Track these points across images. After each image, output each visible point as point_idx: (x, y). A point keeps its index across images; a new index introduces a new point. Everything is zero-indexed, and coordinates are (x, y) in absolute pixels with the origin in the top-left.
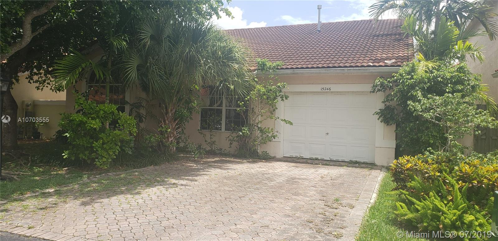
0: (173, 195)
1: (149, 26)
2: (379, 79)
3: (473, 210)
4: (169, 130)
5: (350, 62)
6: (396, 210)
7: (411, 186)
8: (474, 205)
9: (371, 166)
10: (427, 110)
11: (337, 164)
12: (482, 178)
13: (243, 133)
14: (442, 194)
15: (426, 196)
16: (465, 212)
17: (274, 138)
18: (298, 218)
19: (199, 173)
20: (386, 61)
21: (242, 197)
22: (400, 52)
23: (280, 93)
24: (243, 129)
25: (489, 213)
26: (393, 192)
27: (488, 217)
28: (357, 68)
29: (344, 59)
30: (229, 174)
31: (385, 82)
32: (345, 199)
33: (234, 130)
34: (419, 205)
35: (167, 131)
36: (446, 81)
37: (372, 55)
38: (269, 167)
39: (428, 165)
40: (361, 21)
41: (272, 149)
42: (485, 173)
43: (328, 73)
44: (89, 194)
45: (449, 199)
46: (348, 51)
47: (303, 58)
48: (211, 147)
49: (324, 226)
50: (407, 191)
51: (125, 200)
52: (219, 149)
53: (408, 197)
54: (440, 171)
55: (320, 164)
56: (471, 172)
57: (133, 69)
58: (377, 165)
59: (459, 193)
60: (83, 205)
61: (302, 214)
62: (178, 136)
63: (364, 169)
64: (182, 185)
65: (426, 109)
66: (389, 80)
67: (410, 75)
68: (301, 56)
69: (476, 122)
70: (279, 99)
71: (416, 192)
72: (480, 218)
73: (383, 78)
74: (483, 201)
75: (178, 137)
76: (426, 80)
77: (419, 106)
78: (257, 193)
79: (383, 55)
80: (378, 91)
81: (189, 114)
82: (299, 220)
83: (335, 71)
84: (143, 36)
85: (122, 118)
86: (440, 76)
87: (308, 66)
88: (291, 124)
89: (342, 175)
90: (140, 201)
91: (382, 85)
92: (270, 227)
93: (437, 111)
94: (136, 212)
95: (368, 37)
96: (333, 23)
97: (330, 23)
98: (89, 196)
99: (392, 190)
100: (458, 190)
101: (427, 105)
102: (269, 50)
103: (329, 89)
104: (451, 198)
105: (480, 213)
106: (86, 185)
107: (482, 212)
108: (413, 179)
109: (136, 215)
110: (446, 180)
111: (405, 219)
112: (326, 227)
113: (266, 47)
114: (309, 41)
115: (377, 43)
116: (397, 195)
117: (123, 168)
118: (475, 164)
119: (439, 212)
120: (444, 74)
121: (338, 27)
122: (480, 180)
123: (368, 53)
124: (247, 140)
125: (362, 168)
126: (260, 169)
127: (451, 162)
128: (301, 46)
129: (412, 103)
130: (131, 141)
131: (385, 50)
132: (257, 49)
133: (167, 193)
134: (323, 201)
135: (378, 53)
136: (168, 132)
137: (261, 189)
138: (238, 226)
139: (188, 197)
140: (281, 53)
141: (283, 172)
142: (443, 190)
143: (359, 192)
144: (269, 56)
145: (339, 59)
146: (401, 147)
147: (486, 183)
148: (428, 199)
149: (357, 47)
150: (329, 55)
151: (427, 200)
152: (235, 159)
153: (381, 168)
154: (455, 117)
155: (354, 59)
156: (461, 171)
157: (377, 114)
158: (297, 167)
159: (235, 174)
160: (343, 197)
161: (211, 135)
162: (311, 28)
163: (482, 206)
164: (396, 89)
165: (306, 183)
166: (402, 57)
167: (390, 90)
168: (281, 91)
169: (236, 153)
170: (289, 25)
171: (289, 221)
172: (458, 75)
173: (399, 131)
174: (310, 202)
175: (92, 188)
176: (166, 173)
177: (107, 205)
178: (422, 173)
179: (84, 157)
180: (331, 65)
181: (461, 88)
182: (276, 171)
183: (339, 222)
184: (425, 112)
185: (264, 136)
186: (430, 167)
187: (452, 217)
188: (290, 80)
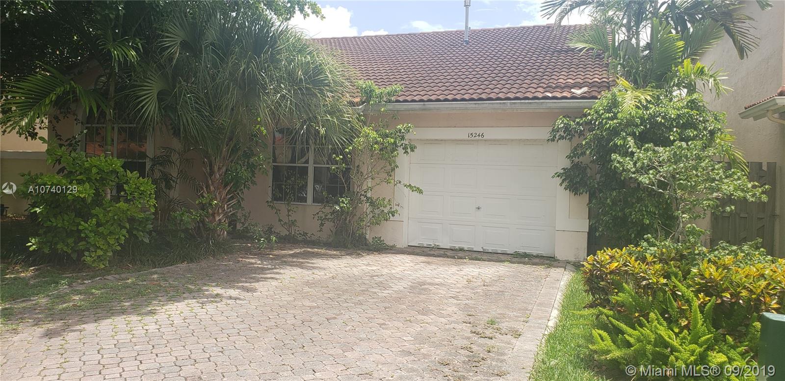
0: (211, 315)
1: (179, 26)
2: (561, 119)
3: (724, 343)
4: (215, 202)
5: (515, 90)
6: (593, 343)
7: (617, 301)
8: (724, 335)
9: (549, 261)
10: (644, 170)
11: (494, 258)
12: (739, 287)
13: (341, 208)
14: (671, 316)
15: (644, 320)
16: (710, 348)
17: (393, 215)
18: (425, 356)
19: (263, 276)
20: (572, 90)
21: (331, 319)
22: (596, 76)
23: (402, 142)
24: (341, 201)
25: (751, 349)
26: (586, 312)
27: (749, 357)
28: (527, 101)
29: (505, 86)
30: (314, 276)
31: (572, 123)
32: (507, 321)
33: (327, 202)
34: (631, 334)
35: (211, 204)
36: (670, 124)
37: (551, 81)
38: (384, 264)
39: (646, 265)
40: (534, 27)
41: (388, 233)
42: (744, 279)
43: (479, 109)
44: (63, 315)
45: (683, 324)
46: (512, 74)
47: (440, 85)
48: (289, 231)
49: (469, 371)
50: (610, 310)
51: (125, 326)
52: (302, 234)
53: (613, 320)
54: (667, 276)
55: (467, 257)
56: (720, 278)
57: (151, 97)
58: (558, 260)
59: (699, 315)
60: (47, 336)
61: (432, 349)
62: (231, 211)
63: (538, 267)
64: (231, 298)
65: (642, 168)
66: (578, 120)
67: (612, 113)
68: (437, 81)
69: (725, 191)
70: (401, 150)
71: (626, 311)
72: (736, 358)
73: (568, 117)
74: (740, 327)
75: (231, 213)
76: (638, 121)
77: (631, 163)
78: (358, 310)
79: (569, 80)
80: (559, 139)
81: (250, 175)
82: (426, 361)
83: (491, 106)
84: (167, 42)
85: (131, 182)
86: (660, 114)
87: (447, 97)
88: (421, 192)
89: (502, 277)
90: (152, 328)
91: (567, 128)
92: (375, 375)
93: (660, 172)
94: (140, 348)
95: (544, 51)
96: (489, 30)
97: (484, 31)
98: (62, 320)
99: (585, 307)
100: (698, 310)
101: (645, 161)
102: (385, 71)
103: (481, 135)
104: (686, 323)
105: (735, 350)
106: (63, 297)
107: (738, 347)
108: (621, 289)
109: (138, 355)
110: (677, 290)
111: (608, 359)
112: (471, 374)
113: (382, 66)
114: (450, 58)
115: (559, 61)
116: (592, 316)
117: (136, 267)
118: (727, 263)
119: (666, 347)
120: (667, 110)
121: (497, 36)
122: (736, 291)
123: (544, 77)
124: (348, 219)
125: (534, 264)
126: (368, 267)
127: (685, 259)
128: (437, 66)
129: (619, 158)
130: (147, 220)
131: (571, 73)
132: (366, 69)
133: (201, 312)
134: (468, 325)
135: (560, 77)
136: (214, 206)
137: (367, 303)
138: (318, 373)
139: (237, 320)
140: (404, 77)
141: (406, 272)
142: (672, 309)
143: (530, 307)
144: (385, 80)
145: (497, 86)
146: (596, 230)
147: (746, 297)
148: (647, 324)
149: (527, 67)
150: (482, 79)
151: (646, 327)
152: (327, 251)
153: (564, 264)
154: (691, 183)
155: (522, 86)
156: (702, 276)
157: (558, 176)
158: (428, 263)
159: (325, 277)
160: (503, 316)
161: (289, 211)
162: (454, 37)
163: (739, 338)
164: (589, 135)
165: (442, 291)
166: (599, 83)
167: (579, 138)
168: (403, 138)
169: (330, 240)
170: (420, 32)
171: (409, 362)
172: (688, 113)
173: (594, 204)
174: (447, 326)
175: (71, 304)
176: (207, 275)
177: (90, 336)
178: (636, 278)
179: (65, 249)
180: (484, 96)
181: (694, 135)
182: (393, 271)
183: (494, 363)
184: (642, 173)
185: (377, 211)
186: (650, 269)
187: (689, 357)
188: (419, 119)
